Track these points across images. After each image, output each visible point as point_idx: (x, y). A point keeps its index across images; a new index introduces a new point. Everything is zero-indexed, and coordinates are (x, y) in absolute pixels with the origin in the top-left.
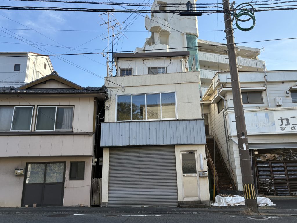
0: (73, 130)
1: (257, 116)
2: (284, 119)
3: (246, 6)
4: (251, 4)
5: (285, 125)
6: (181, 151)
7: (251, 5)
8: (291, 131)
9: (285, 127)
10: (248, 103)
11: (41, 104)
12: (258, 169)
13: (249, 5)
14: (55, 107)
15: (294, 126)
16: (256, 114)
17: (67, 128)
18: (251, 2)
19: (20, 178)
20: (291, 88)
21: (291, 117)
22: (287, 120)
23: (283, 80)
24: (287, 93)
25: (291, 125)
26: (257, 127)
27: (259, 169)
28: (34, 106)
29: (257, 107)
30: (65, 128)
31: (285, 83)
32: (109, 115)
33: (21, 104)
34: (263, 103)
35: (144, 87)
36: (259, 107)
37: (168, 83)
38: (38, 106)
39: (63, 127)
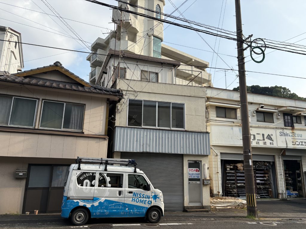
0: (83, 131)
1: (233, 129)
2: (252, 135)
3: (260, 41)
4: (264, 40)
5: (253, 140)
6: (188, 161)
7: (264, 42)
8: (256, 145)
9: (252, 142)
10: (226, 117)
11: (47, 98)
12: (226, 174)
13: (263, 41)
14: (64, 104)
15: (259, 141)
16: (232, 128)
17: (76, 128)
18: (265, 39)
19: (20, 182)
20: (258, 109)
21: (257, 134)
22: (254, 136)
23: (252, 101)
24: (254, 113)
25: (256, 141)
26: (232, 139)
27: (228, 174)
28: (39, 99)
29: (232, 122)
30: (73, 128)
31: (253, 104)
32: (119, 119)
33: (21, 95)
34: (237, 119)
35: (156, 94)
36: (234, 122)
37: (179, 94)
38: (43, 99)
39: (70, 127)
